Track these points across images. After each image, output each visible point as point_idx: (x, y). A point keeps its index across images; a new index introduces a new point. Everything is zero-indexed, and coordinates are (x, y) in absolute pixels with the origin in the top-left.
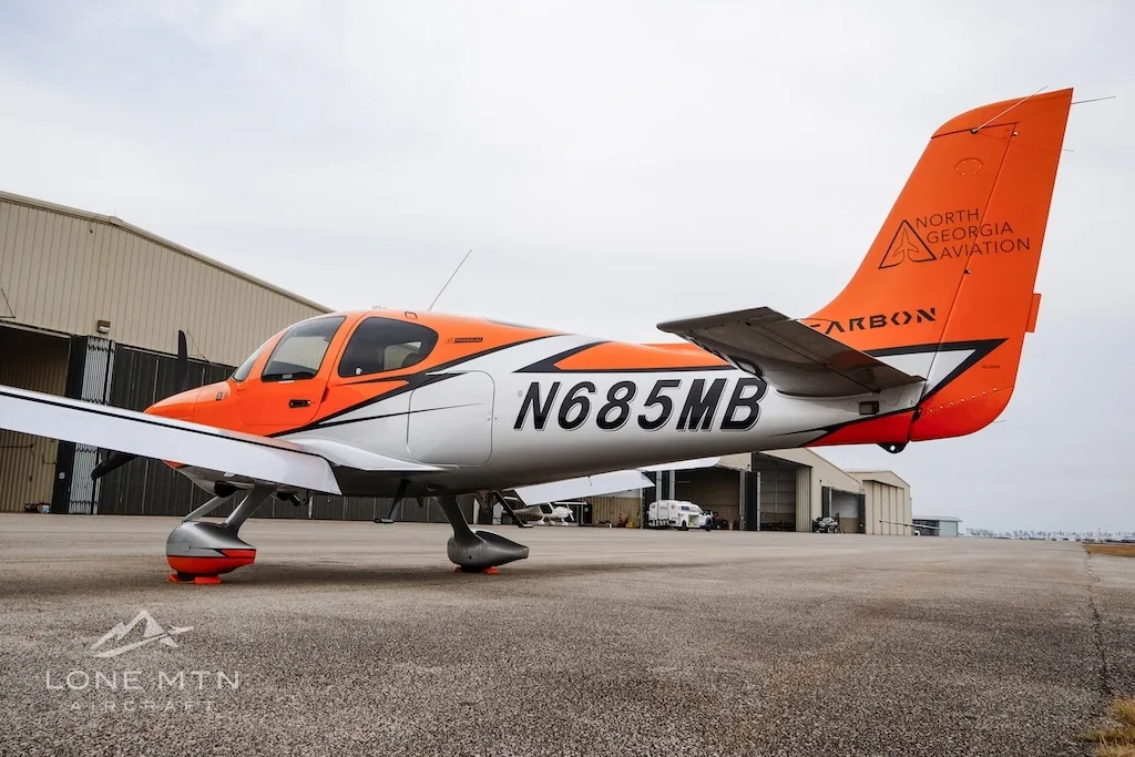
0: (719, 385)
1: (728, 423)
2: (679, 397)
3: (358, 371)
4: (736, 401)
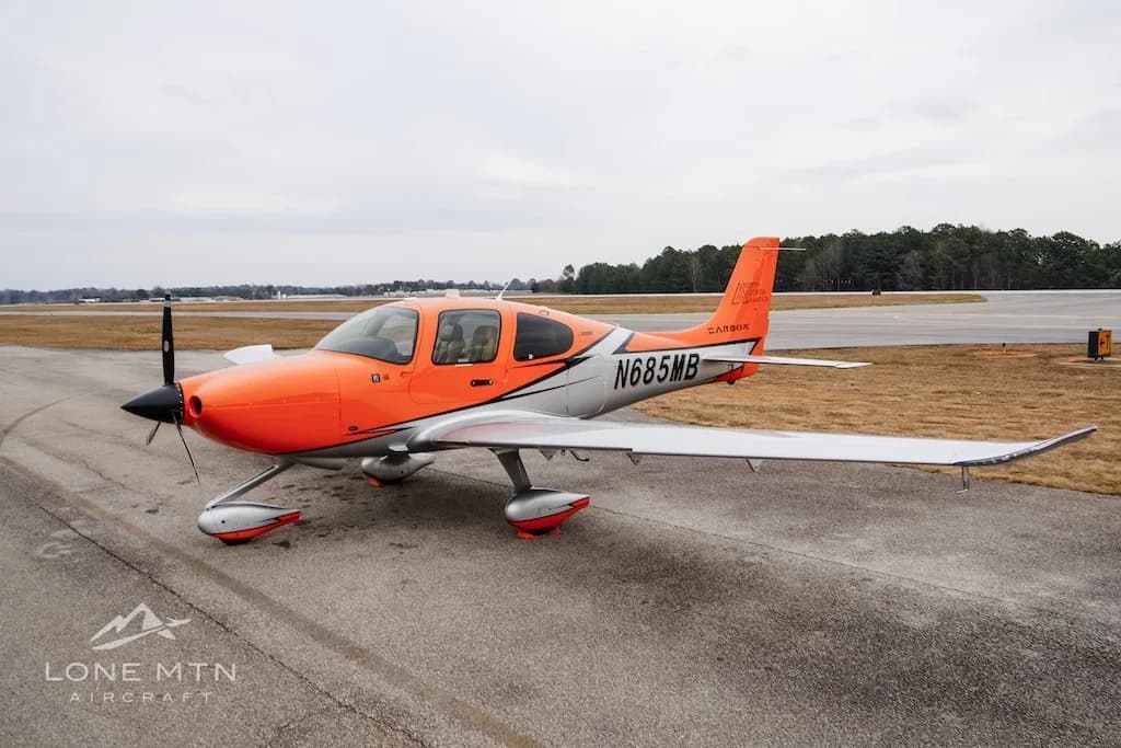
0: (683, 356)
1: (687, 377)
2: (670, 363)
3: (531, 356)
4: (690, 366)
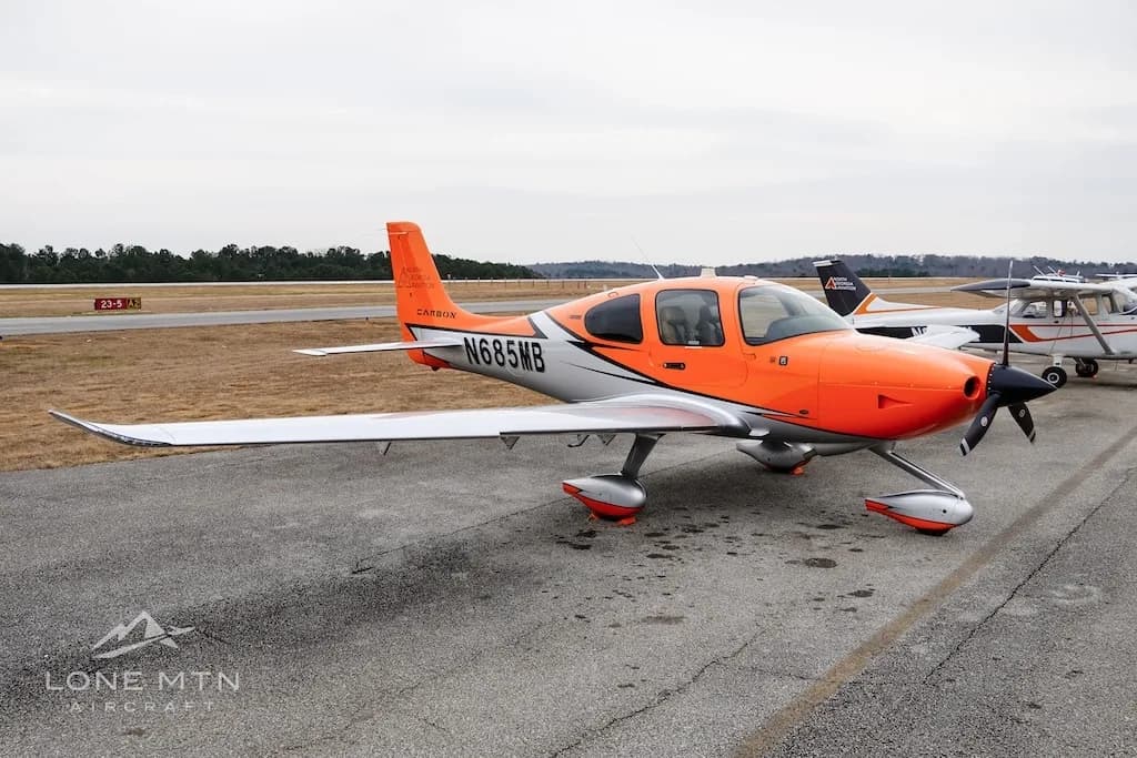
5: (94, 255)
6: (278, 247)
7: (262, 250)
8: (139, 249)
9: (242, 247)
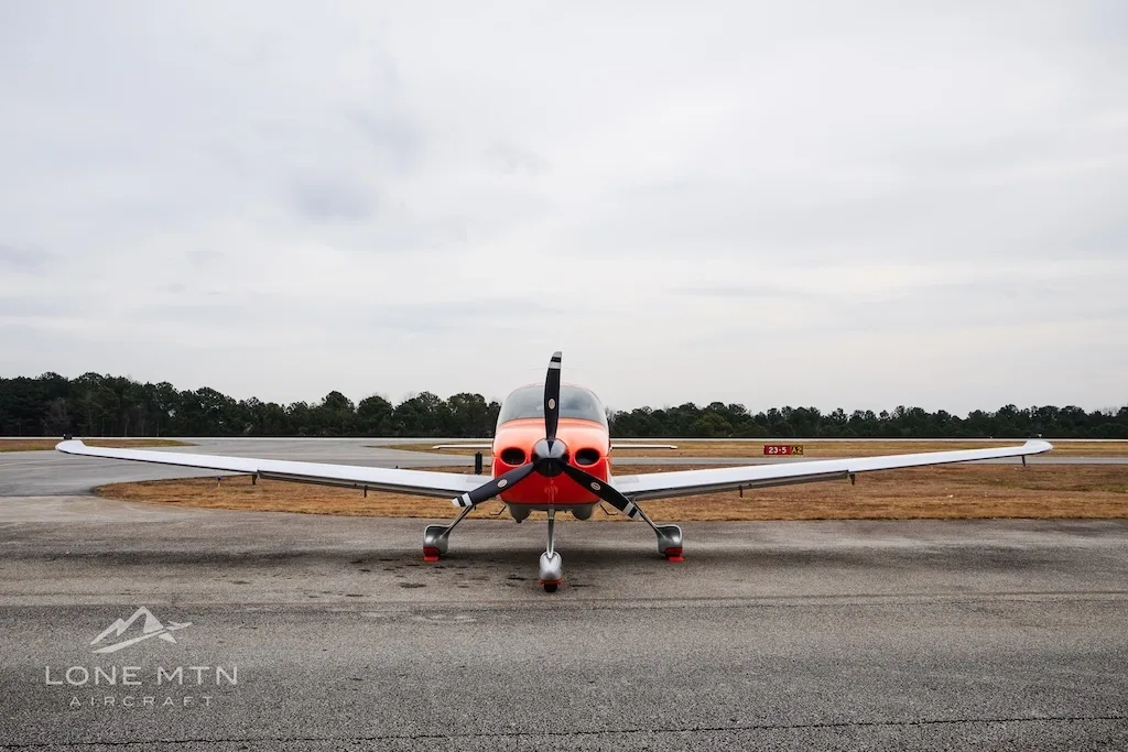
5: (878, 416)
6: (1061, 406)
7: (1042, 410)
8: (918, 411)
9: (1020, 407)
